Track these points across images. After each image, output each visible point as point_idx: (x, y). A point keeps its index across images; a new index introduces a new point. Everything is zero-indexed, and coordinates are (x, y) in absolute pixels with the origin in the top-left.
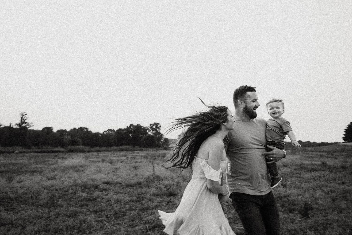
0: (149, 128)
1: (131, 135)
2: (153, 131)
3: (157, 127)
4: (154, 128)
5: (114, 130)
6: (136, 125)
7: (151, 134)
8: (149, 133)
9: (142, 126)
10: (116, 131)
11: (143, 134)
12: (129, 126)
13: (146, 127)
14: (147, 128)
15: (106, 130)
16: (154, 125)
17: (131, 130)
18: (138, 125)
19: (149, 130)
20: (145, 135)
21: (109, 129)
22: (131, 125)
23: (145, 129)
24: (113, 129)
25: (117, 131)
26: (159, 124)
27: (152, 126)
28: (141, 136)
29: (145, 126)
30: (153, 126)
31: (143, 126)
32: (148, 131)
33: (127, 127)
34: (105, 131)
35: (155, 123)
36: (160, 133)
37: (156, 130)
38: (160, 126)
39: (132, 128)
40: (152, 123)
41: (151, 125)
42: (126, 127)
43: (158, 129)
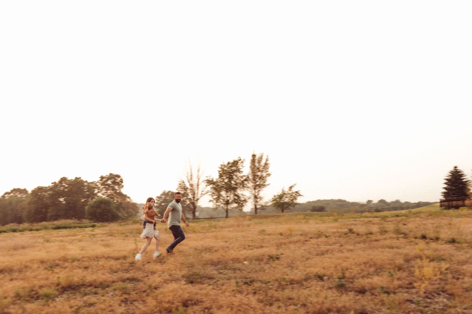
0: (100, 186)
1: (62, 199)
2: (107, 189)
3: (114, 183)
4: (109, 185)
5: (25, 191)
6: (74, 178)
7: (104, 197)
8: (100, 194)
9: (84, 180)
10: (30, 191)
11: (88, 197)
12: (57, 182)
13: (92, 183)
14: (93, 185)
15: (9, 191)
16: (109, 179)
17: (63, 190)
18: (77, 178)
19: (98, 188)
20: (92, 199)
21: (16, 188)
22: (63, 180)
23: (91, 187)
24: (22, 188)
25: (33, 192)
26: (119, 176)
27: (104, 180)
28: (83, 200)
29: (89, 181)
30: (107, 181)
31: (86, 181)
32: (96, 191)
33: (55, 183)
34: (6, 193)
35: (111, 174)
36: (120, 194)
37: (114, 189)
38: (122, 181)
39: (64, 186)
40: (104, 175)
41: (102, 178)
42: (53, 184)
43: (116, 187)
